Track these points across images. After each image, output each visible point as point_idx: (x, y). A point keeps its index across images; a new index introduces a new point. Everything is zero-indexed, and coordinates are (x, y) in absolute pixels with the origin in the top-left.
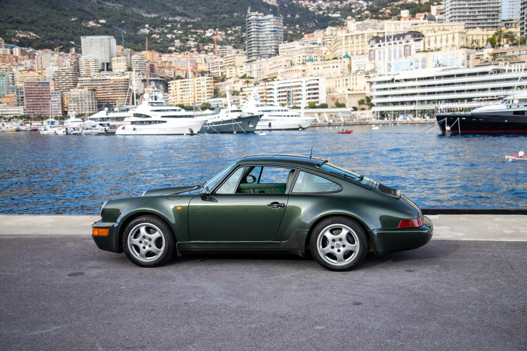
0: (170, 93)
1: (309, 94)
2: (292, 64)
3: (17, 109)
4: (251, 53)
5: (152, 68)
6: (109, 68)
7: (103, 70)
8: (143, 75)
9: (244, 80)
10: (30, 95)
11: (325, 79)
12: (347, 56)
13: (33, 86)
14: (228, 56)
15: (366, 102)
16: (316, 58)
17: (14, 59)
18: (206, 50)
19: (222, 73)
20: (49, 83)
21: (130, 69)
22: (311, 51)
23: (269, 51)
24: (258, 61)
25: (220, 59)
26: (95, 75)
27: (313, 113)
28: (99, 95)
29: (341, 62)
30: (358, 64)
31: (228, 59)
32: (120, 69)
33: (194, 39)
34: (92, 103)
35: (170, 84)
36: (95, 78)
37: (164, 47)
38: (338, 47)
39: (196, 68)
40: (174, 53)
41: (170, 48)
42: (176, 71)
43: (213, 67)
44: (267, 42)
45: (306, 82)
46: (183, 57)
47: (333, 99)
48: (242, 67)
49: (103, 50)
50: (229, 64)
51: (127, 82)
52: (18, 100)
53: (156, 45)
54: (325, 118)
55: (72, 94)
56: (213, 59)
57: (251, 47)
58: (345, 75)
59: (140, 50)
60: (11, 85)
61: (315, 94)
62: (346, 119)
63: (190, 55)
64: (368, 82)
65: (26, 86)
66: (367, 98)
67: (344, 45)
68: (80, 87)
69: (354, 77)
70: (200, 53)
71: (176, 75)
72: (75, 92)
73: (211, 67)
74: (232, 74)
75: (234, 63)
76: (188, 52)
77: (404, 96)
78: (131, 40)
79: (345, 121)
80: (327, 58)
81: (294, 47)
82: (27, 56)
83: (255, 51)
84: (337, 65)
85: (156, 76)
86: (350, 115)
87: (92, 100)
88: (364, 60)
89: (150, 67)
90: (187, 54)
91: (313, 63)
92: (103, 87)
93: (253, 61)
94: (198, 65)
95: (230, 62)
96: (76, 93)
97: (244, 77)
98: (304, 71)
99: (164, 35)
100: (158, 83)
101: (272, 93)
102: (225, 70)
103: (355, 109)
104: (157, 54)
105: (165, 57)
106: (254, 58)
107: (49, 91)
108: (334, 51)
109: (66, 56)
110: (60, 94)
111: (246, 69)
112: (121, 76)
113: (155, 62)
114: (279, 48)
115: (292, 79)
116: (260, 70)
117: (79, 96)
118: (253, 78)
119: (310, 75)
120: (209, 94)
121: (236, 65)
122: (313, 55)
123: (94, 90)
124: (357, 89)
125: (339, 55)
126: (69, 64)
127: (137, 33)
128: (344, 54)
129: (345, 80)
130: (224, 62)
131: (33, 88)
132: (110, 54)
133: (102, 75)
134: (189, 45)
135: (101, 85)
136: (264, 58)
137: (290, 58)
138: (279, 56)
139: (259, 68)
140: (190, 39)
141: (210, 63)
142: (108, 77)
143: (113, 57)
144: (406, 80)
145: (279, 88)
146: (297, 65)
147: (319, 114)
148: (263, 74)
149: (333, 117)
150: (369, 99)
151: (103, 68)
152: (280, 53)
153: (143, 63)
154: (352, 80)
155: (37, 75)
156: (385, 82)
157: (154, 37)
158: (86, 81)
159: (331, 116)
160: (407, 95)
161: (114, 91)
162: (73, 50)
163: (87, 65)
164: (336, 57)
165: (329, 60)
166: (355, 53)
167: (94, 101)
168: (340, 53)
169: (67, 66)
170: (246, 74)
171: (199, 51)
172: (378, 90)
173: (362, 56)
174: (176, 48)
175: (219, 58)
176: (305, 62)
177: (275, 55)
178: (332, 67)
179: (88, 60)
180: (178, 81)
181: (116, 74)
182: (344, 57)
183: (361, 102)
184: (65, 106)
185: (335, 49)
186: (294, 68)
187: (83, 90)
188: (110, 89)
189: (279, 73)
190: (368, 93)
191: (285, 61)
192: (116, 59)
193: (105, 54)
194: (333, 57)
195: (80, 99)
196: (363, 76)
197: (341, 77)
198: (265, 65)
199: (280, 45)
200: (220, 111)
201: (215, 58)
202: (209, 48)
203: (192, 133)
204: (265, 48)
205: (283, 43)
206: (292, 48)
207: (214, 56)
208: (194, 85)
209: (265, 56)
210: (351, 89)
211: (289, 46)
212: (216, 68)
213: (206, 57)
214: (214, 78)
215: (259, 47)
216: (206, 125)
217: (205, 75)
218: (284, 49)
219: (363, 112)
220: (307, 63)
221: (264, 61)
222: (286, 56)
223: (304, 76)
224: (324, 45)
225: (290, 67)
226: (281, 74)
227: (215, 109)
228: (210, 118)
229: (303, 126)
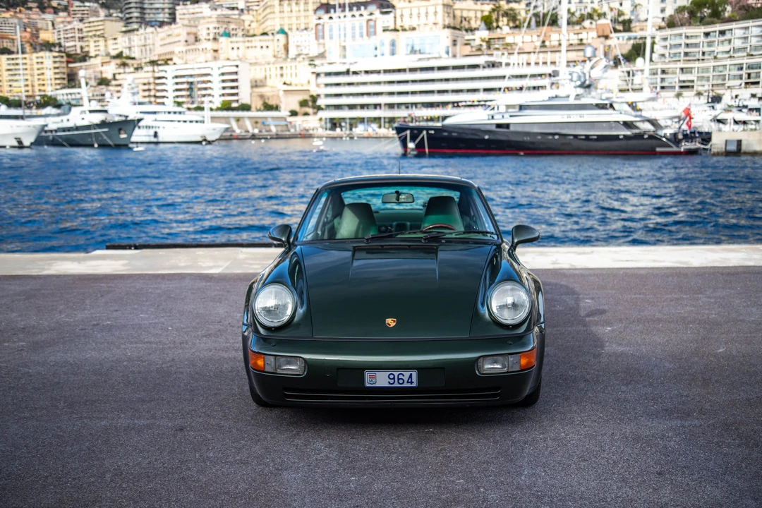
1: (224, 88)
2: (197, 40)
4: (131, 18)
9: (118, 61)
11: (248, 65)
12: (282, 31)
14: (91, 19)
15: (310, 104)
16: (234, 32)
18: (54, 8)
19: (82, 48)
22: (227, 20)
23: (161, 17)
24: (142, 31)
25: (77, 25)
27: (228, 117)
29: (273, 40)
30: (299, 43)
31: (92, 24)
38: (268, 16)
39: (38, 37)
42: (1, 41)
43: (66, 36)
45: (219, 68)
46: (12, 17)
47: (262, 96)
48: (115, 39)
50: (94, 33)
54: (246, 126)
56: (66, 24)
57: (130, 8)
58: (279, 60)
61: (233, 88)
62: (279, 129)
63: (26, 14)
64: (313, 73)
66: (312, 96)
67: (278, 14)
69: (293, 65)
70: (44, 12)
71: (2, 47)
73: (62, 36)
74: (99, 50)
75: (102, 32)
76: (22, 9)
77: (365, 96)
79: (277, 131)
80: (251, 32)
81: (201, 13)
83: (136, 14)
84: (267, 44)
86: (285, 123)
88: (307, 38)
90: (20, 11)
91: (230, 39)
93: (133, 30)
94: (41, 32)
95: (96, 30)
97: (119, 56)
98: (216, 51)
101: (164, 84)
102: (87, 44)
103: (294, 113)
106: (135, 26)
108: (263, 23)
111: (121, 44)
114: (177, 13)
115: (197, 63)
116: (145, 46)
118: (134, 58)
119: (227, 57)
120: (58, 82)
121: (106, 35)
122: (232, 26)
124: (297, 82)
125: (269, 28)
128: (278, 28)
129: (278, 68)
130: (85, 30)
136: (153, 26)
137: (193, 30)
138: (177, 26)
139: (143, 43)
141: (61, 30)
144: (367, 72)
145: (176, 77)
146: (205, 41)
147: (238, 120)
148: (150, 53)
149: (259, 125)
150: (314, 99)
152: (178, 20)
154: (289, 68)
156: (336, 74)
159: (257, 123)
160: (369, 94)
164: (265, 31)
165: (254, 35)
166: (294, 27)
168: (271, 26)
170: (122, 53)
171: (42, 8)
172: (327, 85)
173: (305, 31)
175: (75, 23)
176: (217, 37)
177: (170, 23)
178: (259, 47)
180: (5, 57)
182: (278, 33)
183: (303, 104)
185: (265, 19)
186: (200, 46)
189: (177, 52)
190: (314, 90)
191: (185, 34)
194: (262, 32)
196: (307, 62)
197: (274, 63)
198: (153, 39)
199: (177, 8)
200: (70, 110)
201: (69, 23)
202: (59, 4)
203: (21, 145)
204: (154, 11)
205: (183, 4)
206: (197, 13)
207: (69, 19)
208: (32, 65)
209: (153, 23)
210: (288, 82)
211: (192, 11)
212: (71, 39)
213: (54, 20)
214: (69, 55)
215: (144, 9)
216: (46, 132)
217: (53, 49)
218: (184, 14)
219: (306, 118)
220: (222, 39)
221: (152, 33)
222: (187, 26)
223: (215, 58)
224: (248, 11)
225: (193, 44)
226: (179, 55)
227: (62, 107)
228: (54, 121)
229: (209, 138)
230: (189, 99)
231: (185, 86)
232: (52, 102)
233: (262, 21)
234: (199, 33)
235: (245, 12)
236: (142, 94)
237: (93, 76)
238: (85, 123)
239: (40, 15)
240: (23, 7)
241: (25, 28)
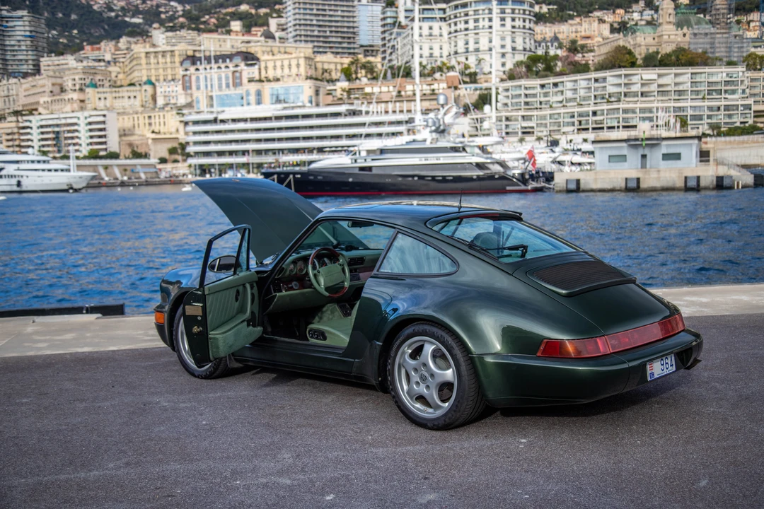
1: (91, 137)
2: (63, 90)
11: (116, 114)
12: (149, 82)
15: (179, 151)
16: (101, 83)
22: (93, 71)
23: (24, 68)
24: (4, 82)
27: (96, 166)
29: (140, 91)
30: (167, 94)
38: (135, 68)
44: (19, 53)
45: (86, 118)
47: (130, 145)
54: (115, 174)
58: (147, 109)
61: (100, 137)
62: (149, 175)
64: (181, 122)
66: (181, 144)
67: (144, 66)
69: (161, 114)
77: (233, 144)
79: (147, 178)
80: (119, 83)
81: (66, 64)
84: (135, 94)
86: (155, 170)
88: (175, 89)
91: (97, 90)
98: (82, 101)
101: (29, 134)
103: (163, 161)
108: (130, 74)
114: (42, 64)
115: (63, 113)
116: (8, 96)
119: (94, 107)
122: (98, 77)
124: (166, 131)
125: (137, 79)
128: (145, 79)
129: (147, 118)
136: (16, 77)
137: (59, 81)
138: (41, 77)
139: (6, 93)
144: (234, 120)
145: (42, 127)
146: (70, 91)
147: (106, 167)
148: (14, 104)
149: (128, 173)
150: (183, 146)
152: (42, 71)
154: (157, 117)
156: (205, 122)
159: (125, 170)
160: (237, 141)
164: (133, 82)
165: (121, 86)
166: (161, 78)
168: (138, 77)
172: (195, 133)
173: (172, 83)
176: (84, 88)
177: (34, 75)
178: (127, 98)
182: (145, 83)
183: (172, 151)
185: (132, 70)
186: (66, 96)
189: (42, 102)
190: (182, 137)
191: (50, 85)
194: (128, 82)
196: (174, 112)
197: (141, 113)
198: (17, 90)
199: (42, 59)
204: (17, 63)
205: (48, 56)
206: (62, 64)
209: (17, 74)
210: (156, 130)
211: (57, 62)
215: (6, 60)
218: (49, 66)
219: (176, 165)
220: (88, 90)
221: (15, 84)
222: (51, 77)
223: (82, 109)
224: (115, 63)
225: (59, 95)
226: (45, 105)
229: (75, 186)
230: (55, 149)
231: (51, 136)
233: (129, 72)
234: (65, 84)
235: (112, 64)
236: (5, 143)
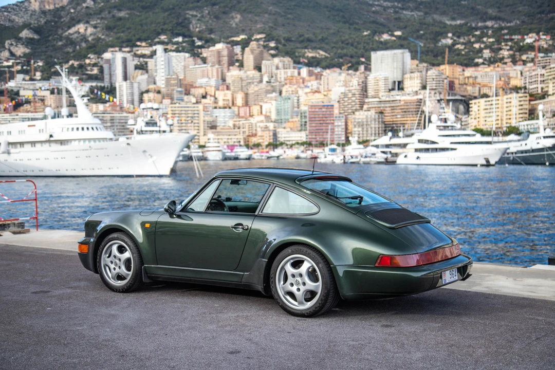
0: (472, 115)
3: (300, 135)
5: (451, 85)
6: (400, 87)
7: (393, 89)
8: (440, 93)
10: (313, 119)
13: (317, 110)
14: (552, 66)
17: (301, 81)
18: (524, 61)
19: (542, 89)
20: (333, 106)
21: (424, 87)
25: (540, 71)
26: (384, 96)
28: (387, 119)
31: (552, 70)
32: (413, 88)
33: (508, 48)
34: (379, 128)
35: (472, 104)
36: (384, 99)
37: (469, 59)
39: (509, 84)
40: (482, 66)
41: (477, 60)
42: (482, 89)
43: (530, 81)
46: (491, 71)
49: (395, 66)
50: (553, 76)
51: (420, 102)
52: (301, 125)
53: (460, 57)
55: (357, 117)
56: (531, 71)
59: (439, 65)
60: (296, 109)
63: (502, 68)
65: (310, 110)
68: (366, 109)
70: (515, 65)
71: (482, 93)
72: (361, 115)
73: (527, 81)
76: (500, 64)
78: (430, 53)
82: (314, 77)
85: (455, 95)
87: (379, 124)
89: (449, 84)
90: (498, 66)
92: (392, 110)
94: (511, 79)
96: (361, 117)
99: (470, 44)
100: (458, 104)
102: (547, 85)
104: (459, 69)
105: (469, 72)
107: (333, 114)
109: (355, 75)
110: (344, 118)
112: (413, 96)
113: (456, 78)
117: (365, 120)
120: (521, 116)
123: (381, 113)
126: (357, 84)
127: (437, 45)
130: (546, 74)
131: (317, 112)
132: (403, 71)
133: (392, 96)
134: (501, 56)
135: (390, 107)
140: (504, 47)
141: (527, 76)
142: (398, 98)
143: (406, 73)
151: (393, 87)
153: (441, 79)
155: (323, 97)
157: (458, 48)
158: (373, 103)
161: (404, 113)
162: (362, 68)
163: (376, 84)
167: (380, 126)
169: (354, 86)
171: (514, 62)
174: (485, 60)
175: (539, 70)
179: (378, 79)
180: (482, 101)
181: (408, 94)
184: (349, 131)
187: (369, 113)
188: (400, 111)
192: (409, 76)
193: (397, 72)
195: (365, 123)
200: (528, 136)
201: (534, 70)
202: (527, 58)
203: (488, 164)
207: (534, 68)
208: (503, 104)
212: (534, 83)
213: (523, 69)
214: (531, 95)
216: (508, 154)
217: (519, 91)
227: (522, 135)
228: (515, 145)
232: (515, 130)
237: (549, 110)
238: (540, 146)
239: (512, 67)
240: (500, 62)
241: (500, 78)
